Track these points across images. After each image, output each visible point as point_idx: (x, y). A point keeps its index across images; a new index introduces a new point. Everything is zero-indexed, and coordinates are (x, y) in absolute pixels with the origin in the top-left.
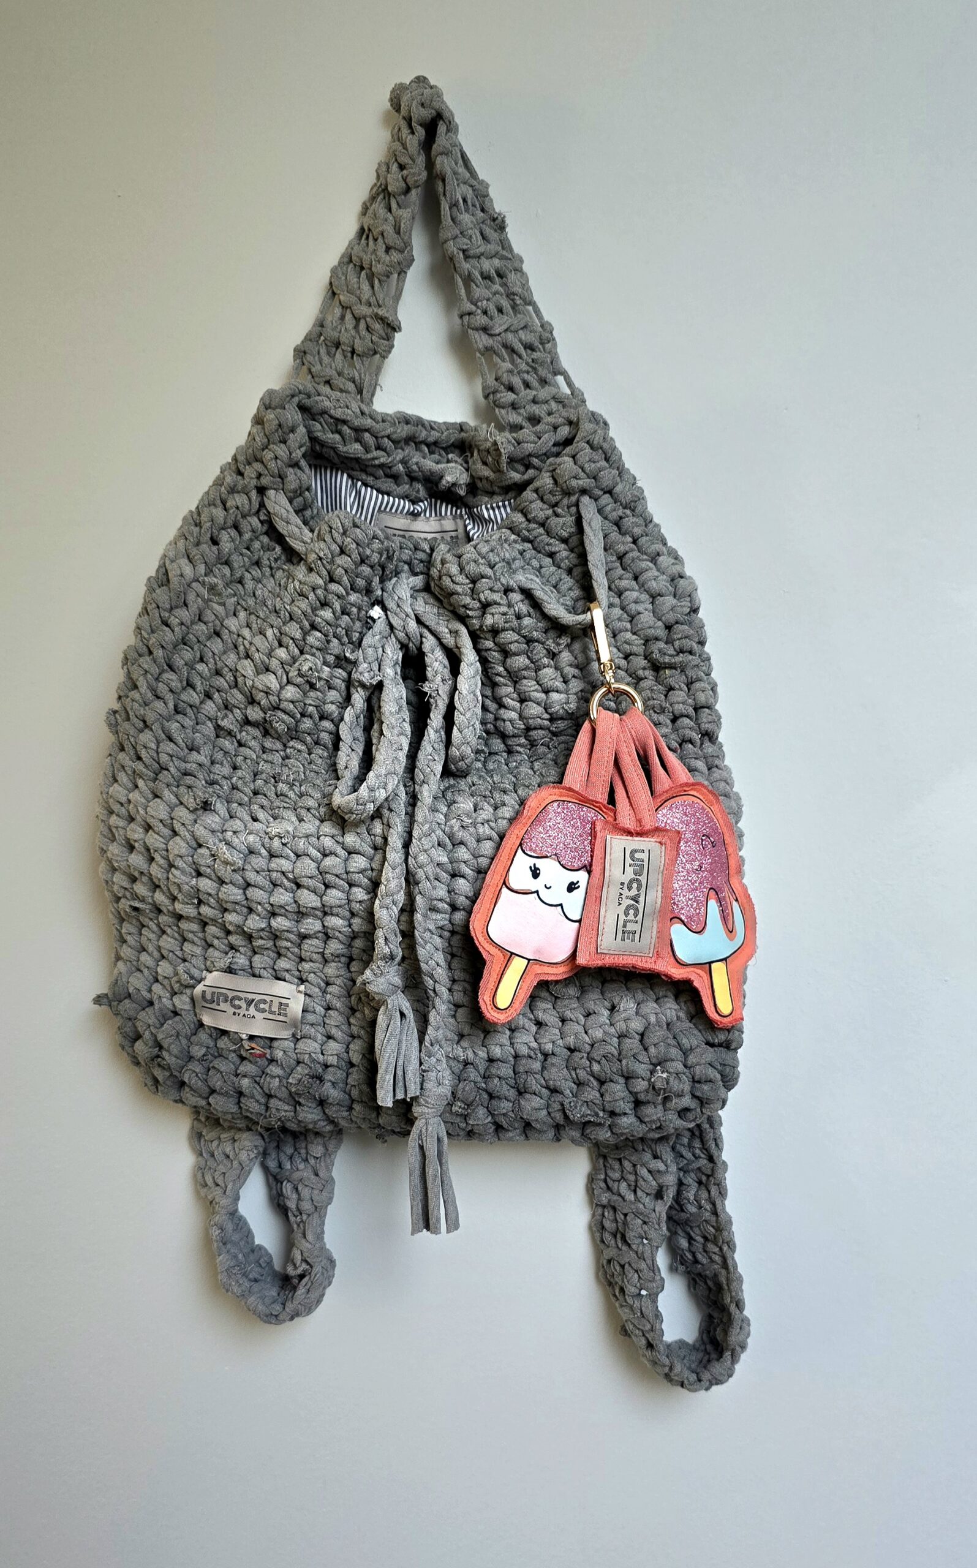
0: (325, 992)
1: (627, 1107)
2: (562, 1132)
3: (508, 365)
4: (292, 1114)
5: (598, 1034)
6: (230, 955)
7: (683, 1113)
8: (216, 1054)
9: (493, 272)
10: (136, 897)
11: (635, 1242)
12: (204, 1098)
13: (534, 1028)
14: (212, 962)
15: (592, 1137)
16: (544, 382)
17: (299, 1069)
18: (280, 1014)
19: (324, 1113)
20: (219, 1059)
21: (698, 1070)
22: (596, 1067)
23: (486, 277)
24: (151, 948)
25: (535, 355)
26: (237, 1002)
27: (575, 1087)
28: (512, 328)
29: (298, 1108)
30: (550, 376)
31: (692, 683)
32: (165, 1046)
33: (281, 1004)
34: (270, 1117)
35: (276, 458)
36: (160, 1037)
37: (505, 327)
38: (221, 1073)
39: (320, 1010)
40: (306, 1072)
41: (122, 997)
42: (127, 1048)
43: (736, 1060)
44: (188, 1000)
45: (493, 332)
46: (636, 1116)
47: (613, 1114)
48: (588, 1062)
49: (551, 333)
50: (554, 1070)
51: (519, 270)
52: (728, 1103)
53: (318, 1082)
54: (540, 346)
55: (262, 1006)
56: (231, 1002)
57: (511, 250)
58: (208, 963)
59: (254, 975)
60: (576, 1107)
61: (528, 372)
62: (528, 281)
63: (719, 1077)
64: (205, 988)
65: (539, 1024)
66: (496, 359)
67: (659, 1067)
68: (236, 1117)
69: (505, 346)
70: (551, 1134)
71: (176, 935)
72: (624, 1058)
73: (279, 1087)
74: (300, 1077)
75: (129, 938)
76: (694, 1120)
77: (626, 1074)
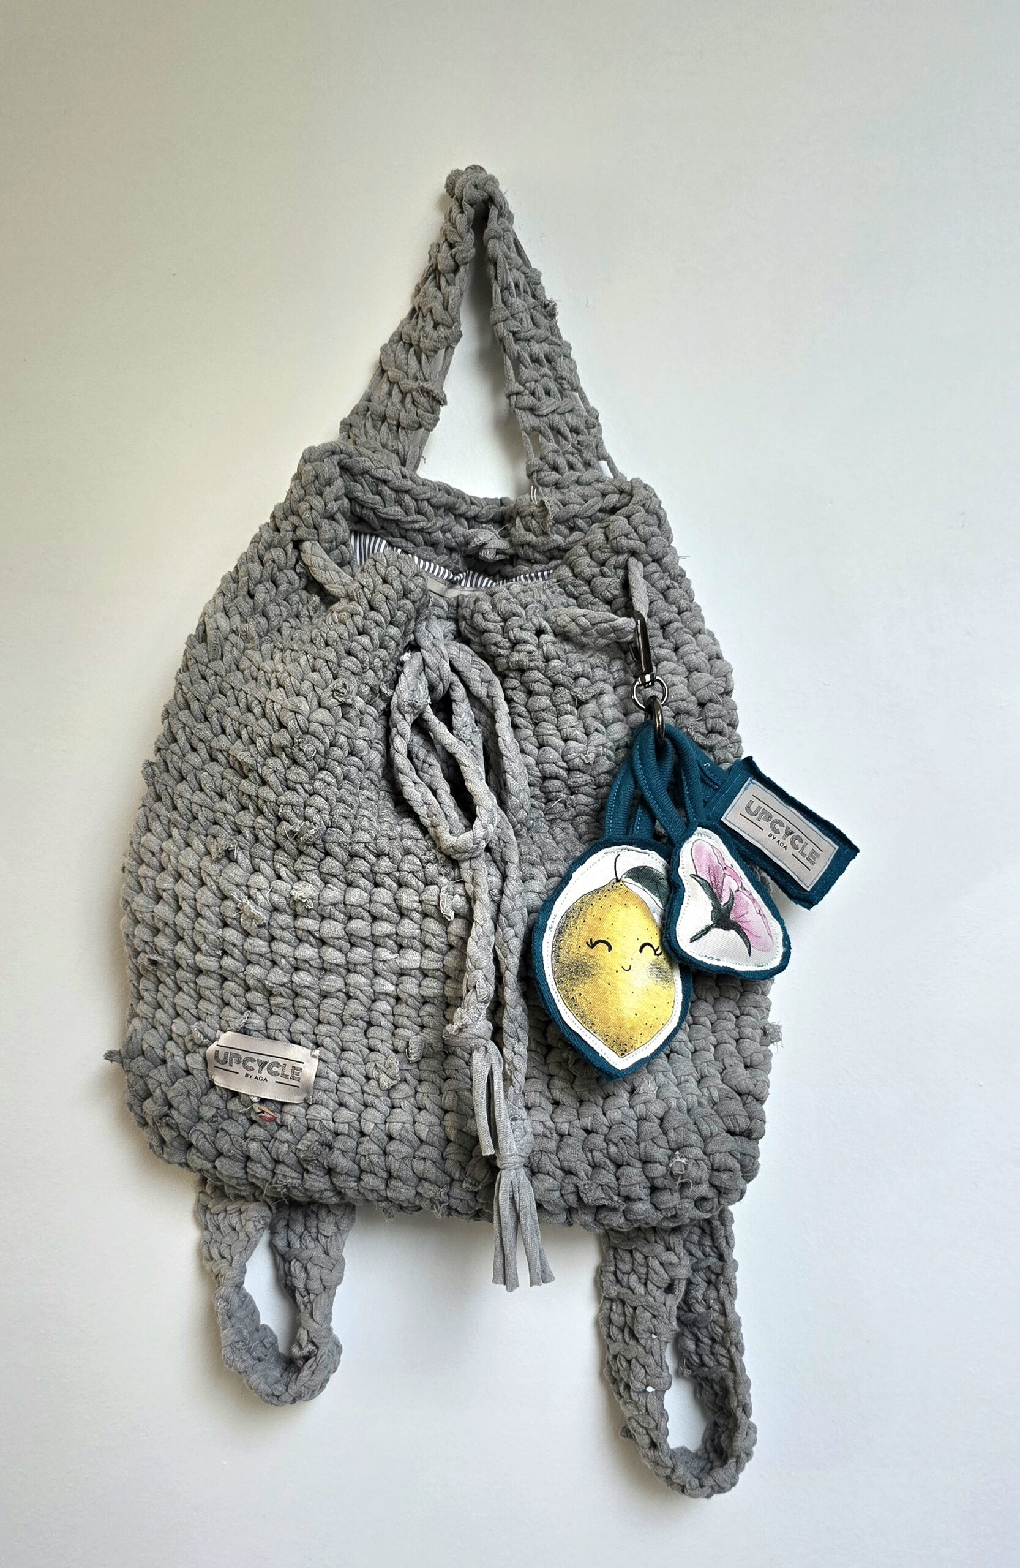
0: (339, 1058)
1: (642, 1192)
2: (574, 1216)
3: (553, 445)
4: (299, 1181)
5: (616, 1115)
6: (246, 1015)
7: (702, 1200)
8: (226, 1116)
9: (542, 355)
10: (155, 950)
11: (643, 1337)
12: (209, 1161)
13: (550, 1108)
14: (227, 1022)
15: (605, 1222)
16: (588, 465)
17: (308, 1135)
18: (292, 1078)
19: (332, 1182)
20: (228, 1121)
21: (718, 1158)
22: (613, 1149)
23: (535, 360)
24: (166, 1005)
25: (581, 438)
26: (250, 1064)
27: (590, 1169)
28: (559, 411)
29: (305, 1175)
30: (594, 460)
32: (175, 1105)
33: (294, 1067)
34: (276, 1183)
35: (312, 509)
36: (170, 1095)
37: (551, 409)
38: (230, 1135)
39: (333, 1076)
40: (316, 1138)
41: (136, 1054)
42: (135, 1107)
43: (756, 1149)
44: (200, 1059)
45: (540, 413)
46: (651, 1203)
47: (628, 1199)
48: (605, 1144)
49: (597, 418)
50: (569, 1150)
51: (567, 356)
52: (747, 1194)
53: (327, 1150)
54: (585, 430)
55: (275, 1069)
56: (244, 1064)
57: (560, 337)
58: (223, 1023)
59: (269, 1037)
60: (590, 1191)
61: (573, 454)
62: (576, 368)
63: (738, 1166)
64: (218, 1048)
65: (556, 1103)
66: (541, 439)
67: (677, 1153)
68: (241, 1182)
69: (552, 427)
70: (563, 1217)
71: (192, 992)
72: (643, 1141)
73: (288, 1153)
74: (309, 1143)
75: (146, 994)
76: (710, 1211)
77: (643, 1158)
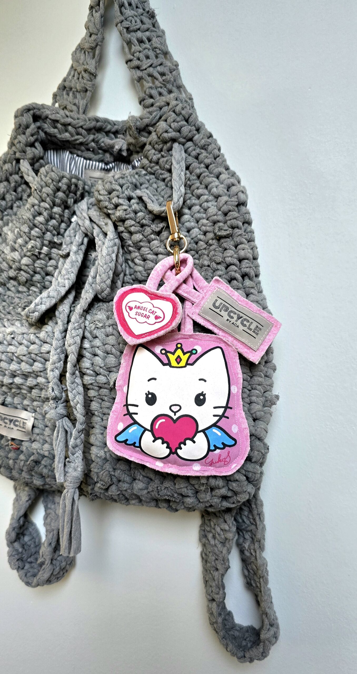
0: (44, 417)
1: (189, 492)
2: (158, 504)
3: (151, 85)
9: (145, 38)
16: (170, 91)
17: (32, 457)
18: (23, 428)
19: (45, 481)
20: (1, 449)
23: (141, 41)
25: (165, 78)
26: (6, 421)
27: (162, 478)
30: (174, 88)
33: (24, 423)
35: (20, 142)
37: (149, 65)
38: (2, 456)
39: (41, 426)
45: (142, 69)
46: (196, 498)
47: (182, 495)
49: (178, 66)
51: (161, 37)
53: (38, 464)
54: (169, 73)
55: (16, 423)
56: (4, 421)
57: (159, 27)
59: (14, 407)
60: (161, 490)
61: (161, 87)
62: (166, 42)
66: (145, 83)
70: (153, 504)
74: (30, 461)
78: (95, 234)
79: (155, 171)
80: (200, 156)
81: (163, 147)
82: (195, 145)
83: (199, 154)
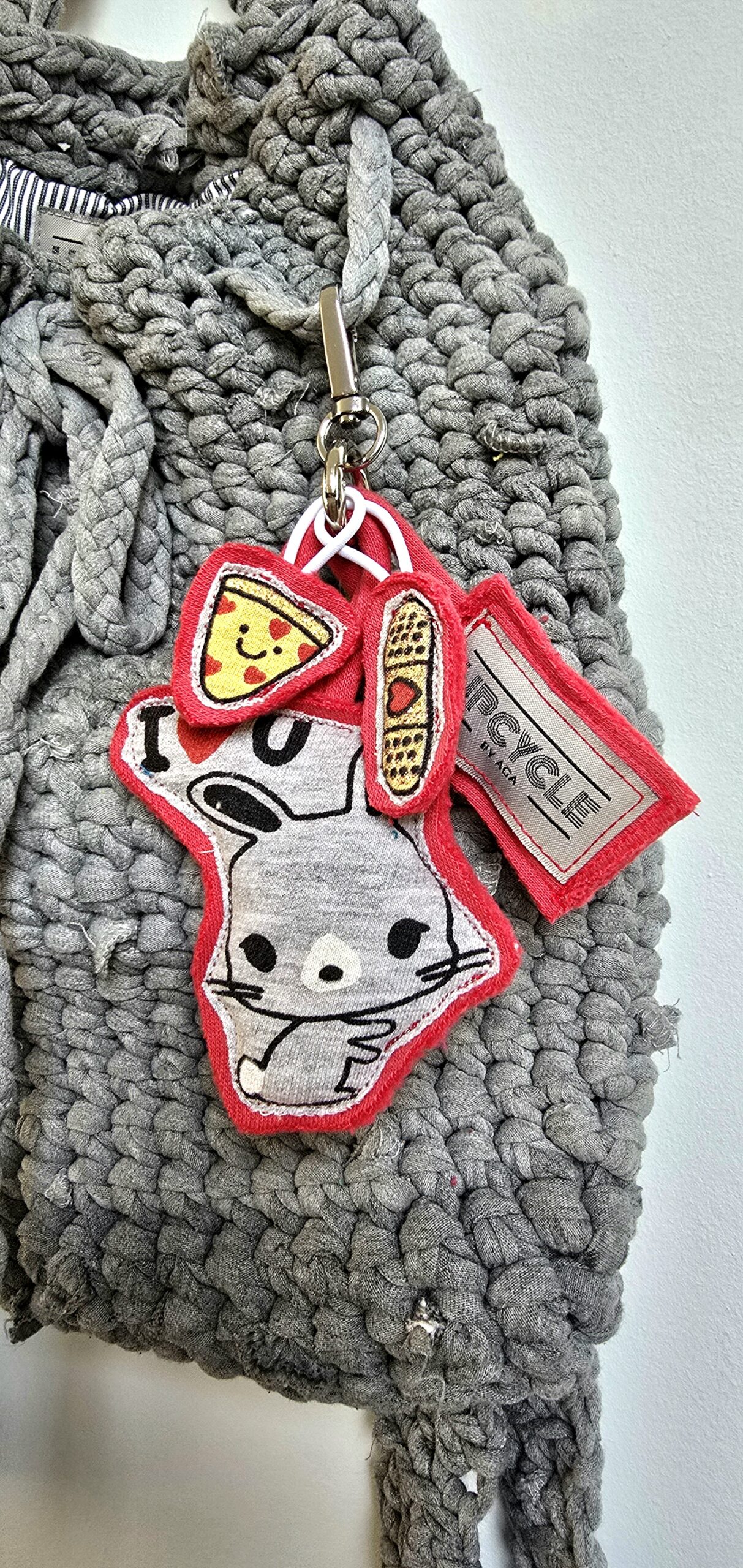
1: (363, 1362)
21: (514, 1316)
22: (300, 1274)
31: (559, 488)
48: (289, 1257)
50: (227, 1258)
67: (424, 1303)
72: (356, 1268)
77: (355, 1302)
78: (68, 426)
79: (285, 211)
80: (444, 166)
81: (317, 127)
82: (429, 128)
83: (438, 163)
